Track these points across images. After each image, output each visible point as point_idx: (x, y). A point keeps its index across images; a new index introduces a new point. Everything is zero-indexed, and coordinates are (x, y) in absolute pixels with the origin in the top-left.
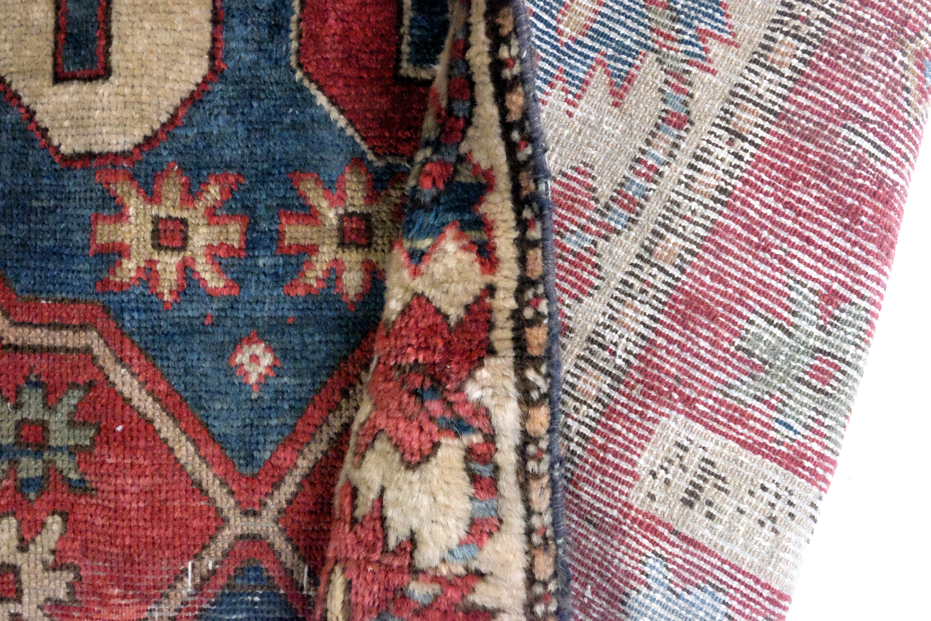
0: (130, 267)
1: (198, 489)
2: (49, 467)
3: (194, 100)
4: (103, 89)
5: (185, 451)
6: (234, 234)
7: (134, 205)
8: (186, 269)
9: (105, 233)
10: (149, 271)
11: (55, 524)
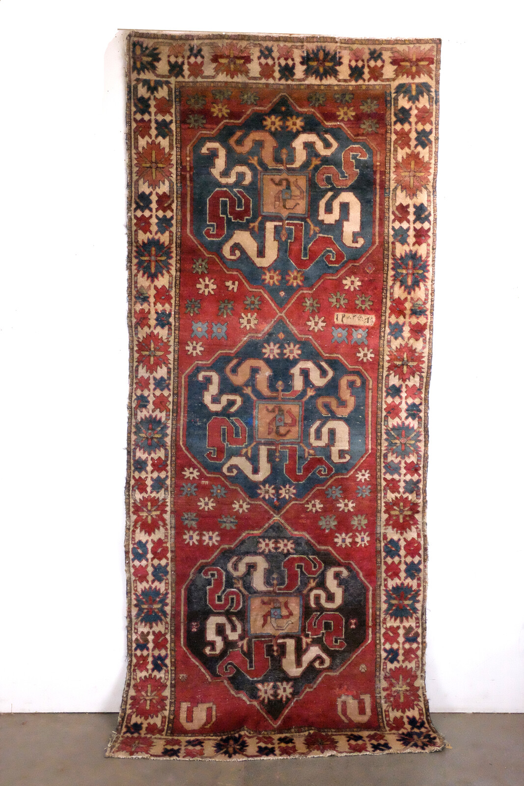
0: (267, 281)
1: (275, 310)
2: (255, 307)
3: (275, 261)
4: (264, 259)
5: (273, 305)
6: (280, 278)
7: (268, 274)
8: (274, 282)
9: (263, 277)
10: (269, 282)
11: (256, 314)
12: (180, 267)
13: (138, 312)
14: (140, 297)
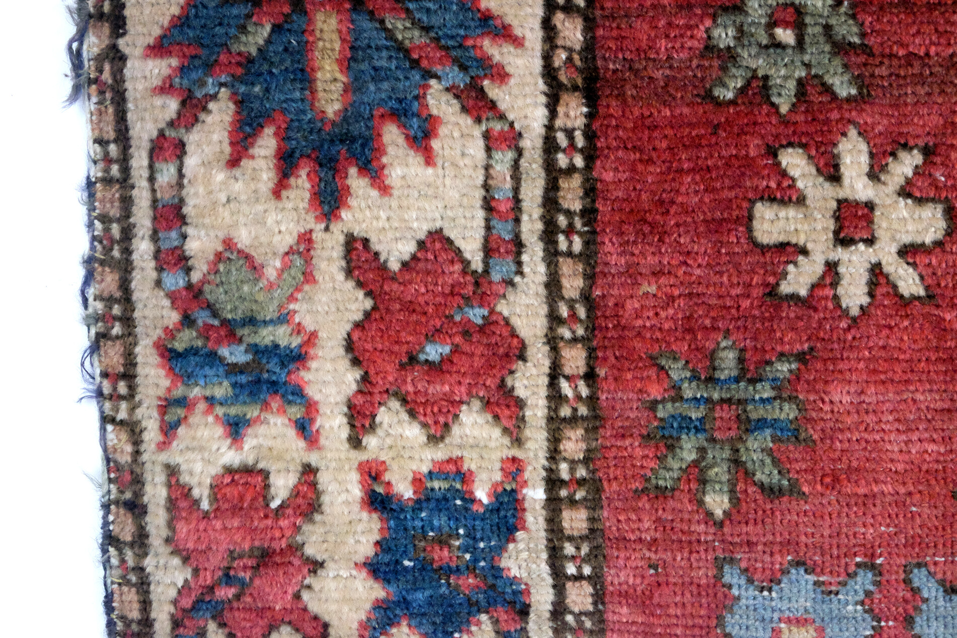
12: (589, 48)
13: (202, 493)
14: (213, 357)
